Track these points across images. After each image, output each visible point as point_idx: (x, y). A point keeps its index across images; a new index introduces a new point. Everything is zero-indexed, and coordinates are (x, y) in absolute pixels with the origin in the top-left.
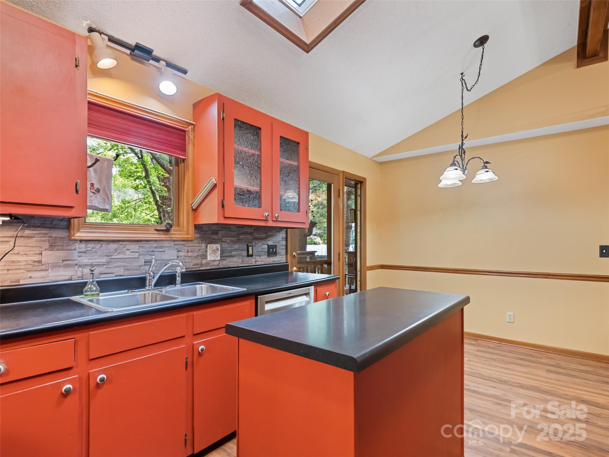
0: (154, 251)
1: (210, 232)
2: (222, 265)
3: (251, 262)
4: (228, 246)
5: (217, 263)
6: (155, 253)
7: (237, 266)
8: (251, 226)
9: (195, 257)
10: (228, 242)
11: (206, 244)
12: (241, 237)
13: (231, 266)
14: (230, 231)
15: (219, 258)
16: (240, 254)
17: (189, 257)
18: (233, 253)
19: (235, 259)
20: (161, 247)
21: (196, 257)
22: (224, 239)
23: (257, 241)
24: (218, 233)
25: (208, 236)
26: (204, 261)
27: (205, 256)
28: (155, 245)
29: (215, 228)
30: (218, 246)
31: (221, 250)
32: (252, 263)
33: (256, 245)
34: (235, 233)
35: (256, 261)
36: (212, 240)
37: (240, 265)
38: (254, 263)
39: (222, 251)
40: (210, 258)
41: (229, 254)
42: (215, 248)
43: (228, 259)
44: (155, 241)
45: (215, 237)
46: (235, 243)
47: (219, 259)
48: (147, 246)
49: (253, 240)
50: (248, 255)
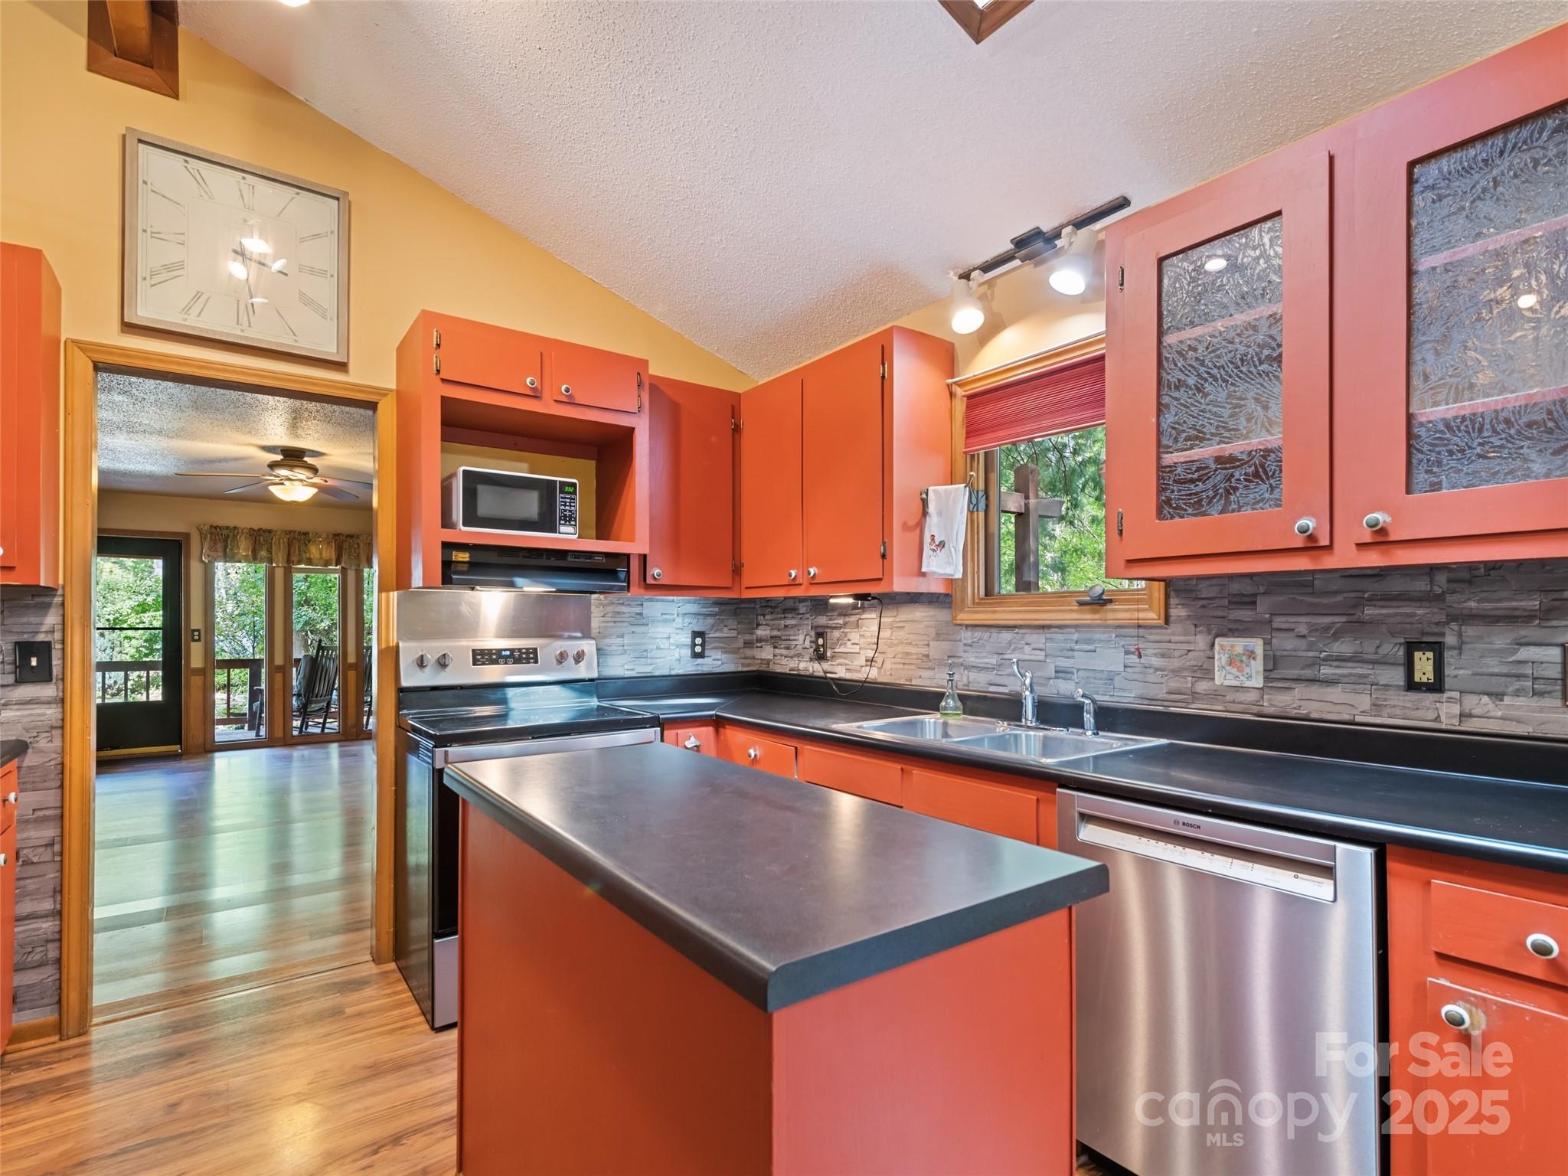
0: (1072, 650)
1: (1226, 603)
2: (1272, 705)
3: (1432, 715)
4: (1303, 644)
5: (1252, 696)
6: (1076, 654)
7: (1346, 717)
8: (1432, 569)
9: (1173, 671)
10: (1303, 629)
11: (1211, 637)
12: (1369, 612)
13: (1314, 715)
14: (1313, 594)
15: (1258, 682)
16: (1365, 676)
17: (1157, 669)
18: (1326, 671)
19: (1334, 693)
20: (1088, 641)
21: (1176, 672)
22: (1278, 621)
23: (1470, 631)
24: (1254, 603)
25: (1221, 614)
26: (1202, 686)
27: (1208, 674)
28: (1076, 636)
29: (1246, 588)
30: (1257, 645)
31: (1265, 657)
32: (1437, 719)
33: (1465, 647)
34: (1340, 598)
35: (1463, 716)
36: (1233, 626)
37: (1358, 719)
38: (1456, 721)
39: (1273, 663)
40: (1223, 677)
41: (1308, 673)
42: (1239, 649)
43: (1300, 691)
44: (1076, 627)
45: (1244, 614)
46: (1336, 636)
47: (1261, 686)
48: (1060, 637)
49: (1448, 623)
50: (1412, 686)
